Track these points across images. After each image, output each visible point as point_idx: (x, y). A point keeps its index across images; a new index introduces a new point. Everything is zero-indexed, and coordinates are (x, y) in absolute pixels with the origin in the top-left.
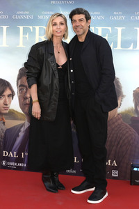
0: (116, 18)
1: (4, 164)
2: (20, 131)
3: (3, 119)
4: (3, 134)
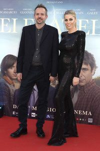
0: (92, 13)
1: (14, 113)
3: (13, 83)
4: (13, 93)
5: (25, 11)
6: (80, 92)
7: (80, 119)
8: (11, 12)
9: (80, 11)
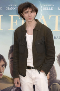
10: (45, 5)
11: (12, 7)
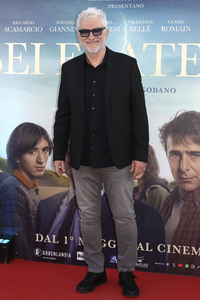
1: (37, 253)
2: (61, 203)
3: (35, 185)
4: (35, 208)
5: (61, 26)
6: (184, 206)
7: (187, 266)
8: (29, 29)
9: (182, 25)
10: (133, 22)
11: (63, 25)
